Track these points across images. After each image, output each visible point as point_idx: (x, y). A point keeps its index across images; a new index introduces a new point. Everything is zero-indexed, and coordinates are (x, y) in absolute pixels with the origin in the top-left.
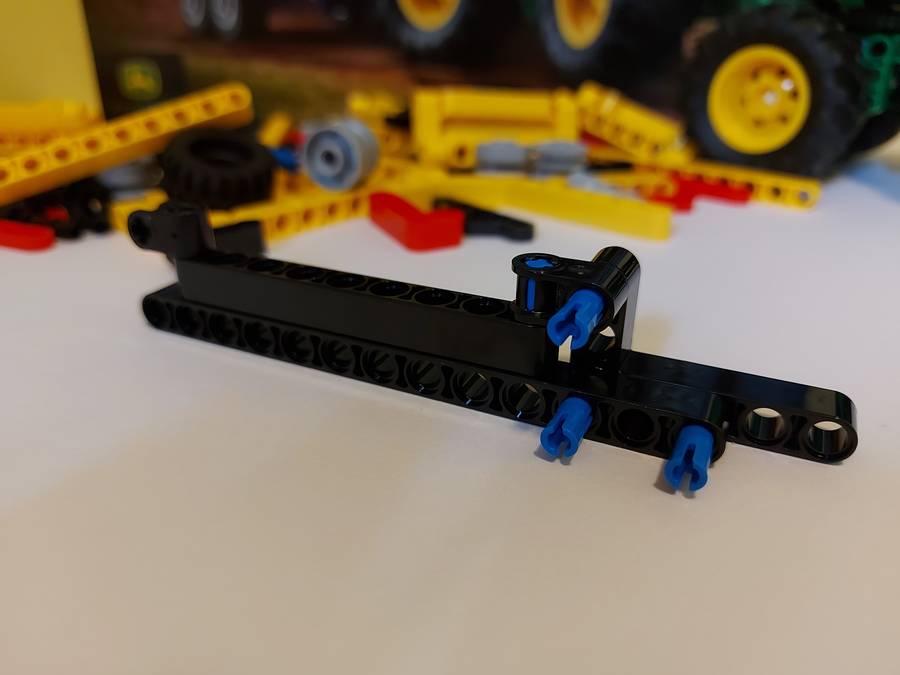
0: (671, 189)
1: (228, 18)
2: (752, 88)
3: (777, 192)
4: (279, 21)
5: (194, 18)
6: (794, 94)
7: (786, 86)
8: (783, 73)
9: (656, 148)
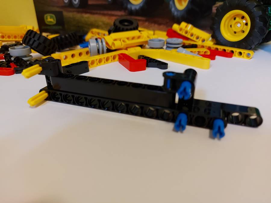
0: (209, 53)
2: (233, 22)
3: (240, 54)
6: (246, 24)
7: (244, 21)
8: (243, 18)
9: (203, 41)
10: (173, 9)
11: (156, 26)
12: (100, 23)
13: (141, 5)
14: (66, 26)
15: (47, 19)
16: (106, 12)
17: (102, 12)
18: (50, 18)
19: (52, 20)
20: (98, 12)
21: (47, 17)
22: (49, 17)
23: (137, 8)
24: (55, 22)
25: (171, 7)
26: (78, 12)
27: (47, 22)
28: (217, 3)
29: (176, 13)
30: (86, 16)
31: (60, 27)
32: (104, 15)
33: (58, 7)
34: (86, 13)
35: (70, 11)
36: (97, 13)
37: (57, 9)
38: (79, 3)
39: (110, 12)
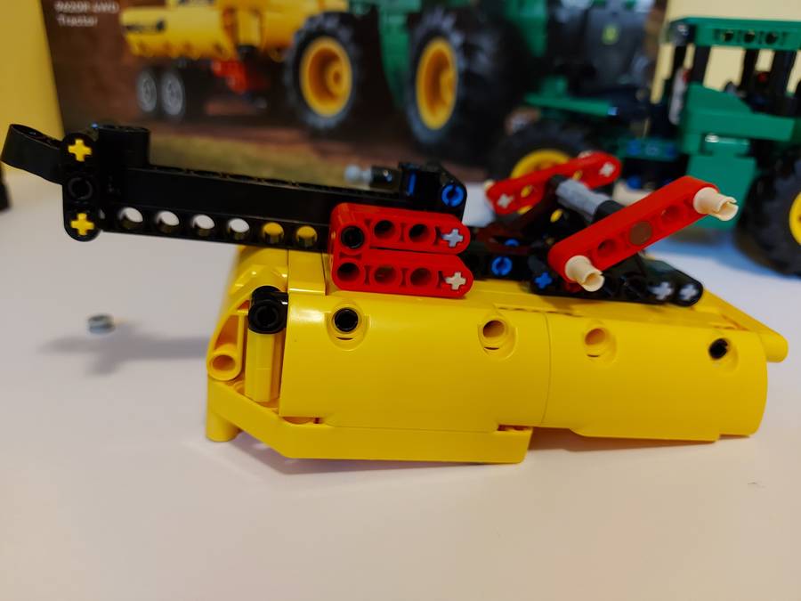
1: (174, 105)
4: (214, 108)
5: (148, 104)
12: (238, 162)
13: (341, 118)
25: (409, 120)
26: (181, 132)
29: (423, 137)
30: (201, 142)
32: (247, 139)
36: (229, 137)
38: (184, 112)
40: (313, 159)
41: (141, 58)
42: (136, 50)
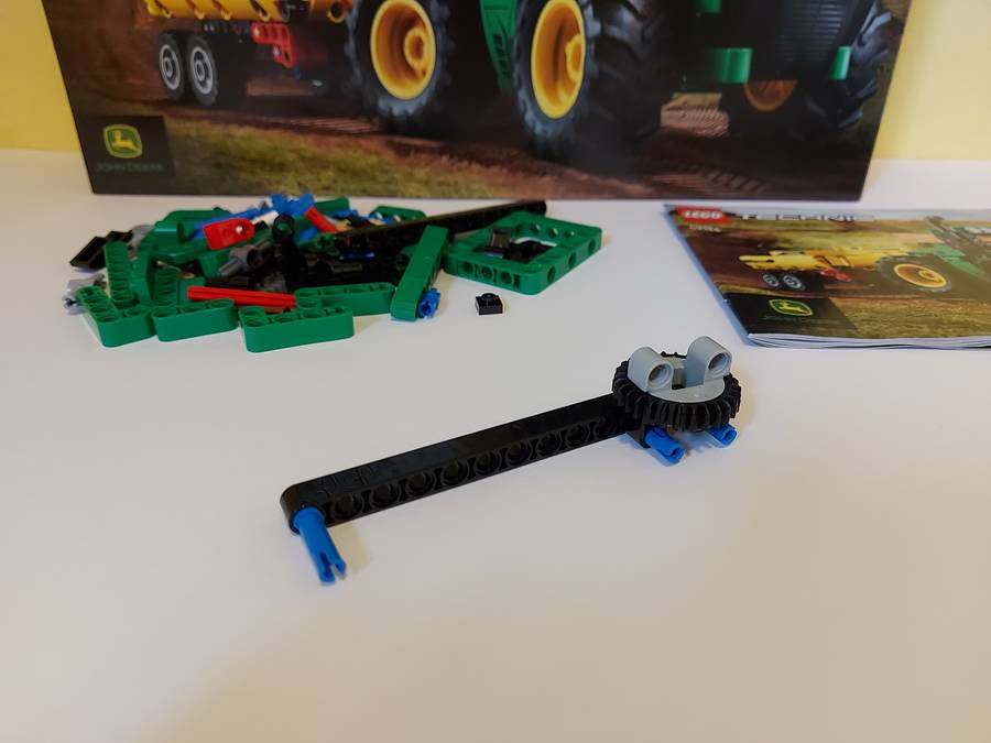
1: (207, 87)
4: (255, 90)
5: (173, 86)
10: (529, 116)
11: (476, 167)
12: (291, 157)
13: (424, 101)
14: (176, 163)
15: (113, 139)
16: (306, 122)
17: (293, 122)
18: (122, 138)
19: (129, 144)
20: (282, 121)
21: (110, 133)
22: (118, 136)
23: (411, 110)
24: (139, 152)
25: (522, 107)
26: (215, 120)
27: (113, 149)
28: (675, 96)
29: (538, 129)
30: (241, 132)
31: (159, 167)
32: (300, 130)
33: (146, 103)
34: (242, 123)
35: (189, 118)
36: (276, 126)
37: (146, 111)
38: (216, 92)
39: (319, 123)
40: (389, 156)
41: (159, 20)
42: (152, 9)
